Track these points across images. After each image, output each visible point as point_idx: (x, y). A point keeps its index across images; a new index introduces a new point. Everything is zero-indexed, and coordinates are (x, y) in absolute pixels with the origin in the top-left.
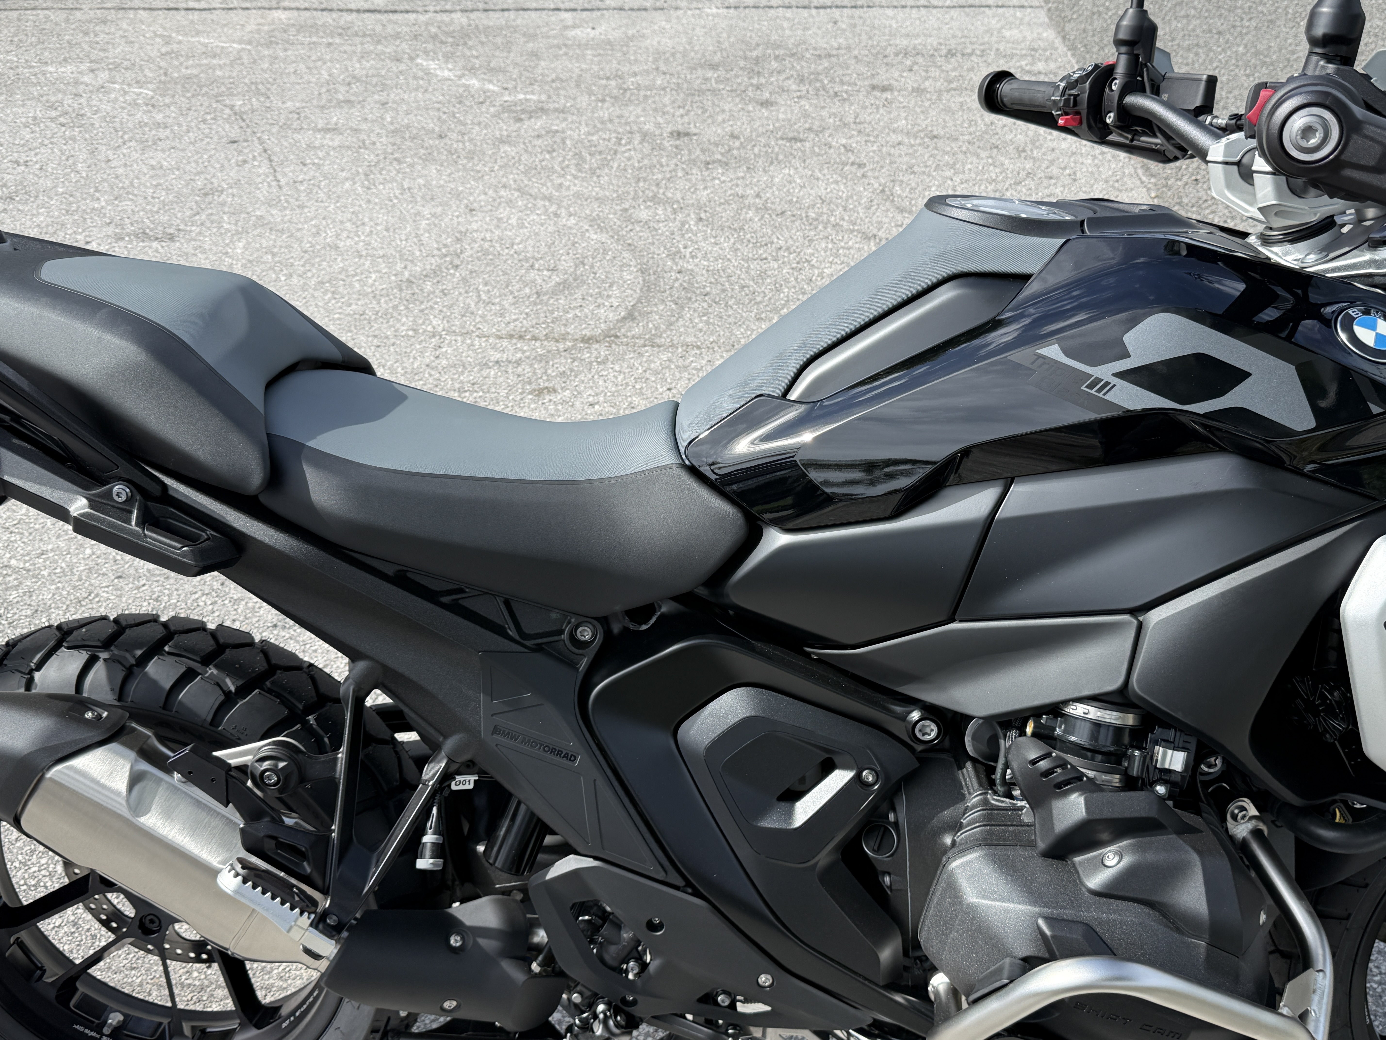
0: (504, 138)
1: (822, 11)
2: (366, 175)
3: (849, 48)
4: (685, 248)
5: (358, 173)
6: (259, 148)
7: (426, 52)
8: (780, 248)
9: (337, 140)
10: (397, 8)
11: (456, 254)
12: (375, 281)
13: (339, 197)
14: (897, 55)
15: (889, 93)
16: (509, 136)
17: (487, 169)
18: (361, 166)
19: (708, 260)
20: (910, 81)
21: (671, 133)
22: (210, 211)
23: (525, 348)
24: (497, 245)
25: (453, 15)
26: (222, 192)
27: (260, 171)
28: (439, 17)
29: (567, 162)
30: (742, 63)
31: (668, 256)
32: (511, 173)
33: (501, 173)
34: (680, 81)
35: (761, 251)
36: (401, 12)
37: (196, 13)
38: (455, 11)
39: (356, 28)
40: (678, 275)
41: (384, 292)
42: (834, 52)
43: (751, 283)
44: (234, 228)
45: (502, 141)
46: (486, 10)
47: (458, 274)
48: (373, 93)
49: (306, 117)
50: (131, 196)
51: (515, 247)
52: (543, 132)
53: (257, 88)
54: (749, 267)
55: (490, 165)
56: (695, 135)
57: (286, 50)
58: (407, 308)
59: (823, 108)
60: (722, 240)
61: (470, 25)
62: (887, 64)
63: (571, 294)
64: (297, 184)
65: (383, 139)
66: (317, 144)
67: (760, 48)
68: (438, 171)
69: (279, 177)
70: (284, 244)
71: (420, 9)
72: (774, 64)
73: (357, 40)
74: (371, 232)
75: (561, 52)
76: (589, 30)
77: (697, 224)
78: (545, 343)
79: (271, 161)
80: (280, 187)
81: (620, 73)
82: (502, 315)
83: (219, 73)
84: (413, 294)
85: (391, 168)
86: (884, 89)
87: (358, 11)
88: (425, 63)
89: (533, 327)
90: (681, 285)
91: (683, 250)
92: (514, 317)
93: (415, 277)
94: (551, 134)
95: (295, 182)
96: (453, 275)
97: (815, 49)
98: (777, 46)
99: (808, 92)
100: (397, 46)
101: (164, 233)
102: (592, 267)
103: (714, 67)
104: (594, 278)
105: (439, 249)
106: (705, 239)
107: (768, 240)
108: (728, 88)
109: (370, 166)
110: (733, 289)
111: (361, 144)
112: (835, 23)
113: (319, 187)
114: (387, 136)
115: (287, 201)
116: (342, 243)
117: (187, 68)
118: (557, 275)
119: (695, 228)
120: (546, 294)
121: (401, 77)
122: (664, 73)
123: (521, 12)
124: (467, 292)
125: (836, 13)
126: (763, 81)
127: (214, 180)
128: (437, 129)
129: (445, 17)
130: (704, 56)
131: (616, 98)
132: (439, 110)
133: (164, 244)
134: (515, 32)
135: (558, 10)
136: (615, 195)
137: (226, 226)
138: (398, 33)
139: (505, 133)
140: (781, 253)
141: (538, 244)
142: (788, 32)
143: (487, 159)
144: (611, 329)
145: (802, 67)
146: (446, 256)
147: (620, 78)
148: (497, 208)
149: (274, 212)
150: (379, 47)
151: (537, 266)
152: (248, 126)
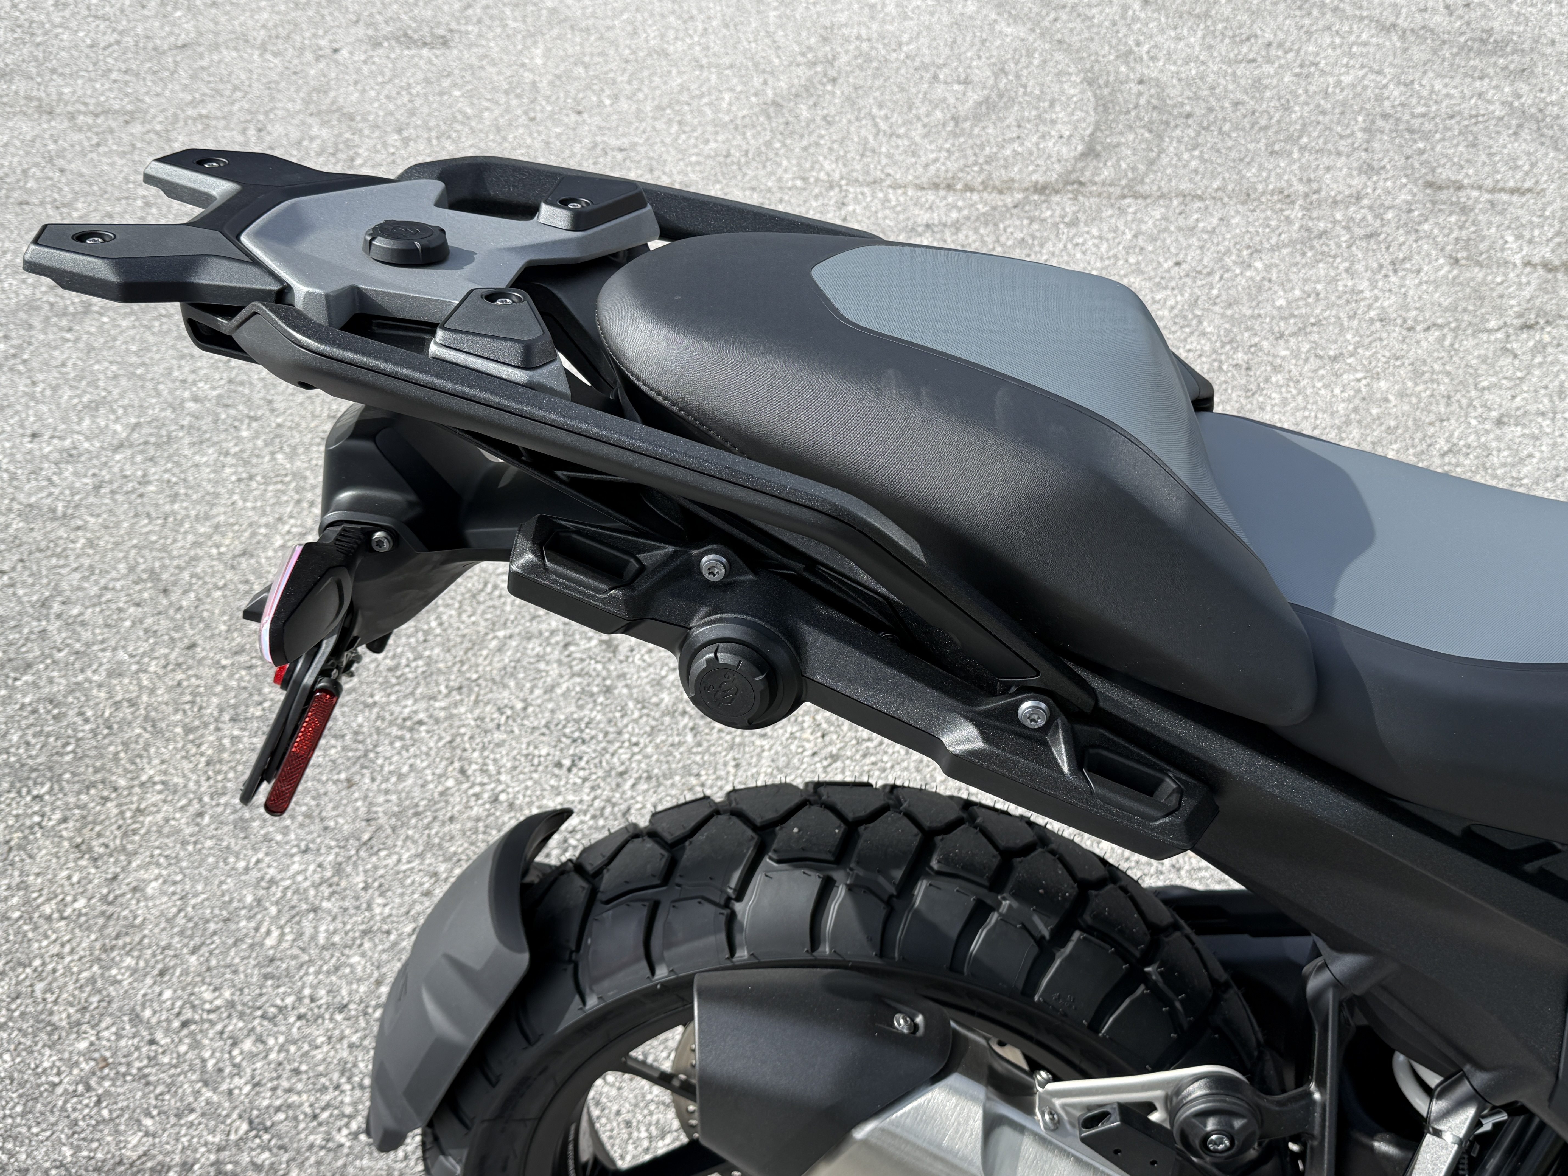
4: (1138, 44)
8: (1269, 44)
11: (828, 61)
12: (730, 104)
19: (1175, 63)
23: (960, 203)
31: (1117, 57)
35: (1245, 50)
40: (1140, 87)
43: (1245, 98)
47: (838, 92)
51: (905, 48)
54: (1234, 74)
60: (1185, 32)
63: (1001, 120)
70: (596, 51)
74: (705, 29)
78: (985, 195)
84: (787, 123)
89: (962, 170)
90: (1149, 102)
91: (1136, 49)
96: (833, 94)
101: (432, 35)
102: (1018, 76)
104: (1025, 93)
106: (1162, 31)
107: (1249, 32)
110: (1222, 108)
118: (974, 91)
119: (1143, 15)
120: (966, 120)
124: (858, 119)
133: (438, 52)
140: (1273, 52)
141: (934, 44)
144: (1070, 172)
146: (815, 64)
151: (942, 77)
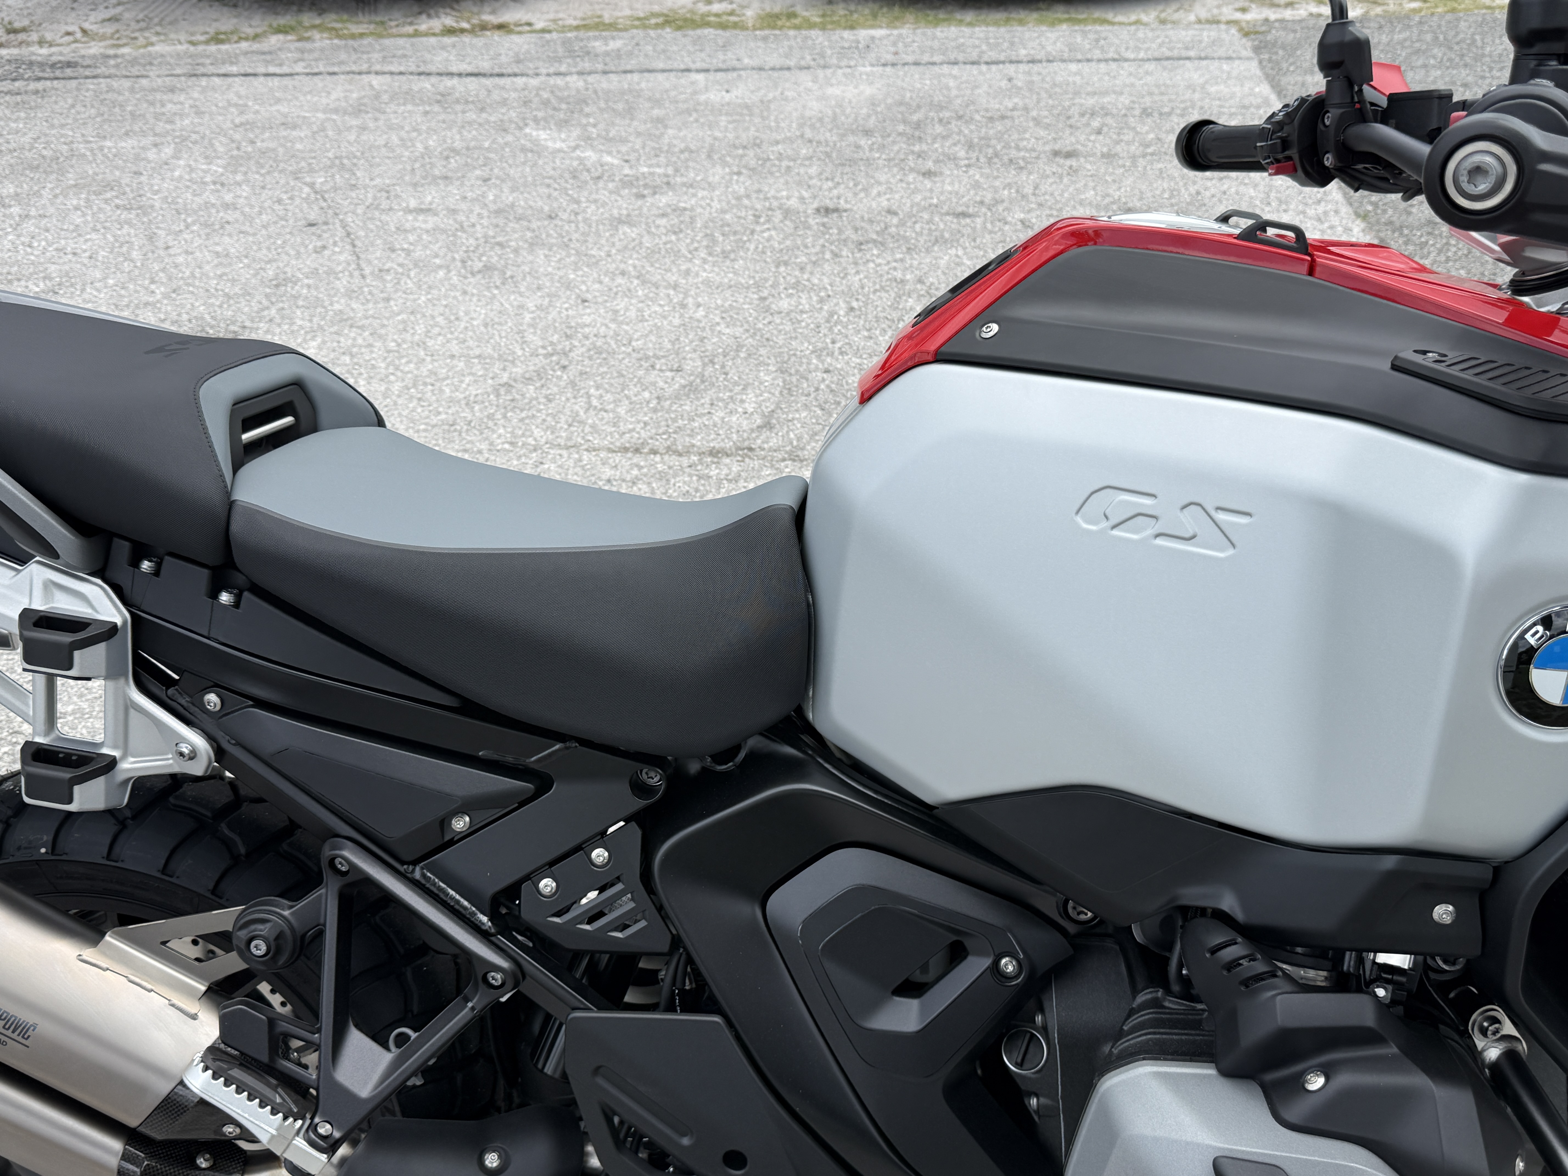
0: (623, 218)
1: (994, 68)
2: (463, 262)
3: (1026, 109)
5: (454, 259)
6: (340, 232)
7: (536, 120)
9: (431, 222)
10: (504, 71)
13: (430, 287)
14: (1082, 115)
15: (1074, 159)
16: (628, 215)
17: (603, 254)
18: (457, 252)
20: (1100, 145)
21: (818, 210)
22: (281, 305)
24: (612, 343)
25: (568, 78)
26: (295, 283)
27: (342, 258)
28: (552, 81)
29: (696, 245)
30: (901, 128)
32: (631, 257)
33: (619, 257)
34: (828, 149)
36: (509, 75)
37: (276, 80)
38: (571, 74)
39: (457, 95)
41: (480, 398)
42: (1009, 114)
44: (308, 324)
45: (620, 221)
46: (605, 73)
48: (475, 168)
49: (397, 196)
50: (191, 289)
52: (669, 210)
53: (342, 164)
55: (606, 249)
56: (845, 211)
57: (376, 120)
58: (505, 416)
59: (996, 178)
61: (587, 89)
62: (1071, 126)
64: (383, 274)
65: (485, 222)
66: (408, 226)
67: (923, 110)
68: (546, 256)
69: (363, 265)
71: (530, 72)
72: (939, 129)
73: (458, 108)
75: (691, 119)
76: (724, 93)
77: (847, 314)
79: (354, 246)
80: (363, 277)
81: (758, 141)
82: (615, 425)
83: (298, 146)
85: (492, 253)
86: (1069, 155)
87: (460, 75)
88: (534, 133)
92: (631, 427)
93: (515, 380)
94: (679, 212)
95: (380, 271)
97: (987, 110)
98: (941, 108)
99: (978, 159)
100: (503, 114)
103: (867, 133)
105: (544, 347)
108: (884, 157)
109: (466, 252)
111: (457, 226)
112: (1010, 80)
113: (409, 276)
114: (489, 217)
115: (370, 293)
116: (433, 342)
117: (263, 141)
121: (507, 150)
122: (810, 141)
123: (646, 74)
125: (1011, 69)
126: (924, 147)
127: (288, 269)
128: (546, 208)
129: (559, 81)
130: (856, 120)
131: (753, 170)
132: (548, 186)
134: (639, 96)
135: (688, 70)
136: (751, 282)
137: (300, 322)
138: (506, 99)
139: (625, 212)
142: (954, 92)
143: (603, 241)
145: (971, 131)
147: (759, 146)
148: (614, 298)
149: (354, 306)
150: (484, 115)
152: (329, 207)
